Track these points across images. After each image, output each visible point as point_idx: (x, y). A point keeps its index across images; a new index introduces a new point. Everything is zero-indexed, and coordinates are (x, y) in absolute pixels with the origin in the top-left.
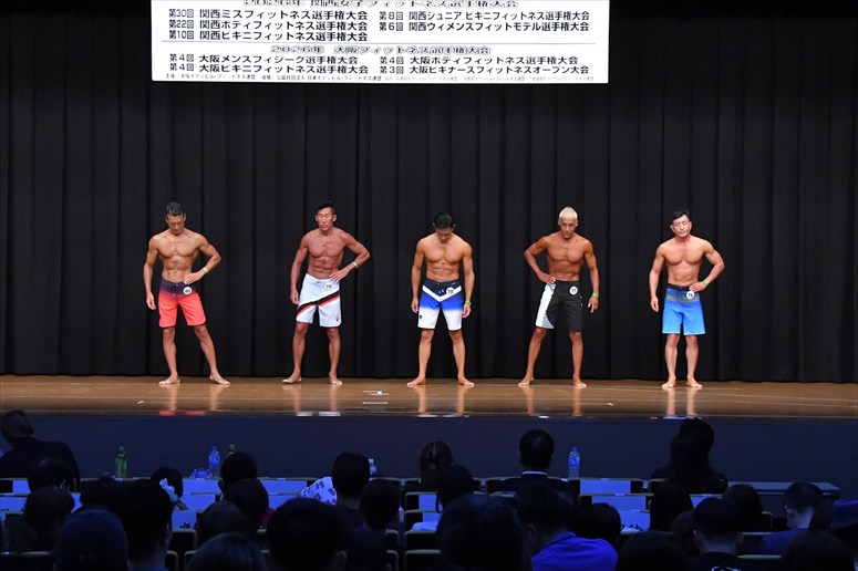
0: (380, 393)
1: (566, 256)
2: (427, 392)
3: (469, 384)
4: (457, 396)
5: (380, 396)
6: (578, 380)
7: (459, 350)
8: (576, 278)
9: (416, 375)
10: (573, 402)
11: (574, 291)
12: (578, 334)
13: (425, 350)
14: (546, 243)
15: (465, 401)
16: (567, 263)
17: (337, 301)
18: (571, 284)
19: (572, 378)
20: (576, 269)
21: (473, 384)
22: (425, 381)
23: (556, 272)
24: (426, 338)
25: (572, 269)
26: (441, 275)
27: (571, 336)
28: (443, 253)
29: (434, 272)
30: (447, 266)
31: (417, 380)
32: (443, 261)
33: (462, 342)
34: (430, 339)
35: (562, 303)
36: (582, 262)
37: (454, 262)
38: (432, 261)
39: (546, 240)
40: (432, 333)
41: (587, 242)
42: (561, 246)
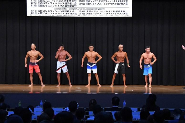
1: (121, 56)
3: (100, 86)
4: (97, 89)
6: (125, 85)
7: (97, 77)
8: (123, 62)
9: (88, 84)
10: (124, 90)
11: (123, 65)
12: (125, 74)
13: (89, 78)
14: (116, 54)
15: (99, 90)
18: (123, 63)
20: (123, 59)
22: (90, 85)
23: (119, 60)
24: (89, 75)
25: (122, 59)
26: (91, 60)
27: (123, 75)
28: (91, 55)
29: (89, 60)
30: (92, 58)
31: (88, 85)
32: (91, 57)
33: (98, 76)
34: (90, 76)
35: (120, 68)
36: (125, 57)
37: (94, 57)
38: (89, 57)
39: (116, 53)
40: (91, 74)
41: (125, 53)
42: (120, 54)
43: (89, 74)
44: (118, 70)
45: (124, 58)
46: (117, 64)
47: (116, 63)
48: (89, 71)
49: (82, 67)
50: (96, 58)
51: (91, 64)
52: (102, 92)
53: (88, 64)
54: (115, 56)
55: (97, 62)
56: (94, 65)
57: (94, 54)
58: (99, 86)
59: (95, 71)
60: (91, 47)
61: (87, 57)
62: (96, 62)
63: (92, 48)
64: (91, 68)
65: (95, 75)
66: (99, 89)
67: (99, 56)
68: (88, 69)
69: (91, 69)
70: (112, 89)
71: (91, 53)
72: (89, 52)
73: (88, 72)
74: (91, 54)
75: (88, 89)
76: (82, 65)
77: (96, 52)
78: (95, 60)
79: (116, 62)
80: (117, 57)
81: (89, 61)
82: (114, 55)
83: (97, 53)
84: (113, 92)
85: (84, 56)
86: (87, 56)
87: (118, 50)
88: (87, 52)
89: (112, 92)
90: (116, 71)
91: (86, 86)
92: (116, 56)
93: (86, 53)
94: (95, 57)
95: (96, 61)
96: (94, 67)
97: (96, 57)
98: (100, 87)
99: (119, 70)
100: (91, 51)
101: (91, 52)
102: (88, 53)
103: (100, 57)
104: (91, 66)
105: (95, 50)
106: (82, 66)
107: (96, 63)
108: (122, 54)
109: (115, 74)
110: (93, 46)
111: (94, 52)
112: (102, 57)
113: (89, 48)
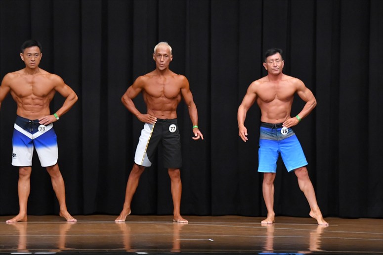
1: (163, 92)
2: (28, 229)
3: (71, 220)
4: (59, 233)
6: (180, 217)
8: (173, 116)
9: (16, 212)
10: (172, 238)
11: (173, 128)
12: (178, 171)
13: (24, 187)
14: (143, 82)
15: (67, 238)
16: (165, 99)
18: (170, 122)
19: (172, 214)
20: (172, 105)
21: (76, 220)
22: (26, 220)
23: (154, 109)
24: (24, 175)
25: (169, 105)
26: (32, 111)
27: (170, 173)
28: (31, 87)
29: (25, 109)
30: (37, 101)
31: (18, 217)
32: (33, 96)
33: (61, 179)
34: (28, 176)
35: (161, 142)
36: (179, 98)
37: (44, 96)
38: (21, 96)
39: (143, 78)
40: (30, 170)
41: (182, 77)
42: (157, 83)
43: (21, 171)
44: (148, 151)
46: (146, 126)
47: (144, 123)
48: (21, 157)
50: (55, 100)
51: (32, 126)
52: (81, 246)
53: (17, 127)
54: (138, 90)
55: (61, 117)
56: (42, 130)
57: (46, 80)
58: (65, 220)
59: (49, 156)
60: (32, 54)
62: (56, 117)
63: (35, 54)
64: (32, 143)
65: (51, 173)
66: (68, 233)
67: (66, 90)
68: (16, 150)
69: (31, 149)
71: (30, 77)
72: (21, 72)
73: (16, 162)
74: (32, 83)
75: (18, 233)
78: (47, 110)
79: (141, 116)
80: (145, 97)
81: (21, 112)
82: (135, 89)
83: (56, 79)
85: (2, 91)
86: (11, 90)
87: (151, 66)
88: (11, 71)
90: (141, 157)
91: (9, 222)
92: (143, 91)
93: (10, 76)
94: (49, 93)
96: (43, 141)
97: (52, 96)
98: (73, 226)
99: (153, 150)
100: (32, 71)
101: (32, 74)
102: (16, 79)
103: (71, 97)
104: (32, 133)
105: (47, 65)
108: (167, 81)
109: (138, 171)
110: (39, 47)
111: (45, 76)
112: (76, 96)
113: (23, 55)
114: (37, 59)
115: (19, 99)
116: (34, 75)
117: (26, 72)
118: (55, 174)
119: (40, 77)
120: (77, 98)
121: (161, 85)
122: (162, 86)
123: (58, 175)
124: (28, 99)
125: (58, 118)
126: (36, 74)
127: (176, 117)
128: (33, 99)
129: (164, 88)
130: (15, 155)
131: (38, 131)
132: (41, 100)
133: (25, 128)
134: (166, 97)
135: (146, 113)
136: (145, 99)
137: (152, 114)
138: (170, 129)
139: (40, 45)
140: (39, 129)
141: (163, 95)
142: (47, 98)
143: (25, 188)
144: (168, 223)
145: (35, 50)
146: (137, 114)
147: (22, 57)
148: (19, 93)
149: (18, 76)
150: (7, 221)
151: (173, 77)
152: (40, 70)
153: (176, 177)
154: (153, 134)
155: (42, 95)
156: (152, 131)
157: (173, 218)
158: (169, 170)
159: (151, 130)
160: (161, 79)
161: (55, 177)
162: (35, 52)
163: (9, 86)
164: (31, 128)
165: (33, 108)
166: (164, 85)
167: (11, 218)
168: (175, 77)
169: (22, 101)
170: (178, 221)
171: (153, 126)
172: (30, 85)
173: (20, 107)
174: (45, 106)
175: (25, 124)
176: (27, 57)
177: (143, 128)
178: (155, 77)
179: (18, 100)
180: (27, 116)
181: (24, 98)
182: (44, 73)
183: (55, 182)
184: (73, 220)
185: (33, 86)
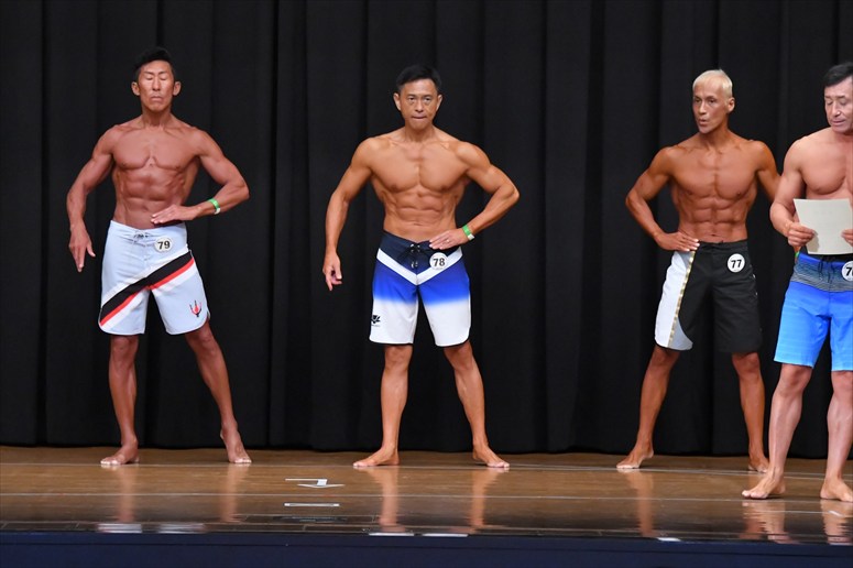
0: (322, 483)
1: (715, 184)
3: (497, 465)
5: (322, 490)
6: (763, 460)
7: (470, 385)
8: (739, 234)
11: (736, 263)
13: (394, 390)
14: (669, 160)
17: (192, 272)
18: (729, 249)
19: (746, 454)
20: (739, 214)
22: (396, 461)
24: (395, 363)
25: (726, 213)
26: (418, 222)
27: (737, 363)
28: (417, 169)
29: (403, 217)
30: (430, 200)
31: (378, 456)
32: (420, 188)
34: (404, 365)
35: (709, 294)
37: (444, 190)
38: (395, 190)
39: (670, 153)
40: (409, 350)
42: (702, 166)
43: (391, 353)
44: (682, 315)
45: (740, 196)
46: (677, 260)
47: (671, 254)
48: (391, 323)
49: (330, 281)
51: (417, 255)
53: (382, 257)
54: (661, 179)
56: (439, 265)
57: (447, 155)
59: (452, 323)
60: (419, 96)
61: (378, 187)
63: (424, 97)
65: (455, 361)
67: (492, 176)
69: (415, 307)
70: (633, 492)
71: (414, 148)
72: (395, 135)
73: (378, 335)
74: (420, 160)
76: (332, 261)
77: (462, 137)
80: (675, 195)
81: (393, 225)
82: (653, 176)
84: (645, 529)
85: (351, 180)
86: (373, 175)
89: (635, 523)
91: (360, 465)
92: (672, 181)
93: (373, 145)
94: (455, 184)
95: (460, 224)
97: (460, 189)
99: (694, 312)
100: (419, 134)
101: (419, 139)
102: (382, 152)
103: (504, 192)
104: (417, 270)
106: (328, 270)
107: (466, 247)
108: (726, 159)
109: (663, 359)
110: (435, 81)
111: (447, 146)
112: (516, 191)
113: (399, 99)
114: (431, 108)
115: (390, 195)
116: (424, 143)
117: (405, 135)
118: (463, 364)
119: (436, 147)
120: (517, 195)
121: (711, 169)
122: (714, 172)
123: (468, 365)
124: (409, 194)
125: (471, 237)
126: (428, 140)
127: (745, 237)
128: (420, 195)
129: (716, 176)
130: (377, 319)
131: (429, 266)
132: (437, 197)
133: (401, 260)
134: (720, 196)
135: (676, 231)
136: (675, 201)
137: (690, 232)
138: (730, 265)
139: (437, 76)
140: (432, 262)
141: (714, 193)
142: (451, 195)
143: (397, 391)
144: (735, 473)
145: (423, 89)
146: (656, 234)
147: (397, 103)
148: (390, 183)
149: (388, 145)
150: (355, 464)
151: (737, 147)
152: (437, 131)
153: (750, 371)
154: (690, 277)
155: (439, 187)
156: (689, 271)
157: (749, 462)
158: (734, 357)
159: (687, 267)
160: (710, 156)
161: (461, 368)
162: (425, 92)
163: (369, 168)
164: (414, 259)
165: (419, 215)
166: (717, 168)
167: (365, 457)
168: (741, 146)
169: (397, 200)
170: (760, 469)
171: (691, 260)
172: (413, 164)
173: (390, 213)
174: (446, 212)
175: (402, 250)
176: (406, 102)
177: (670, 264)
178: (699, 151)
179: (388, 199)
180: (407, 232)
181: (401, 194)
182: (444, 137)
183: (463, 380)
184: (502, 463)
185: (420, 167)
